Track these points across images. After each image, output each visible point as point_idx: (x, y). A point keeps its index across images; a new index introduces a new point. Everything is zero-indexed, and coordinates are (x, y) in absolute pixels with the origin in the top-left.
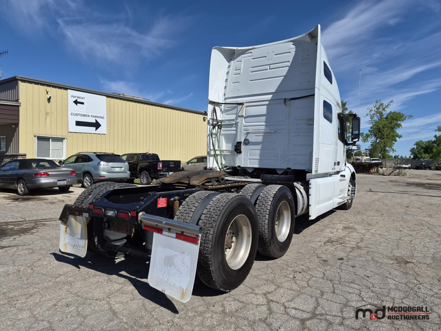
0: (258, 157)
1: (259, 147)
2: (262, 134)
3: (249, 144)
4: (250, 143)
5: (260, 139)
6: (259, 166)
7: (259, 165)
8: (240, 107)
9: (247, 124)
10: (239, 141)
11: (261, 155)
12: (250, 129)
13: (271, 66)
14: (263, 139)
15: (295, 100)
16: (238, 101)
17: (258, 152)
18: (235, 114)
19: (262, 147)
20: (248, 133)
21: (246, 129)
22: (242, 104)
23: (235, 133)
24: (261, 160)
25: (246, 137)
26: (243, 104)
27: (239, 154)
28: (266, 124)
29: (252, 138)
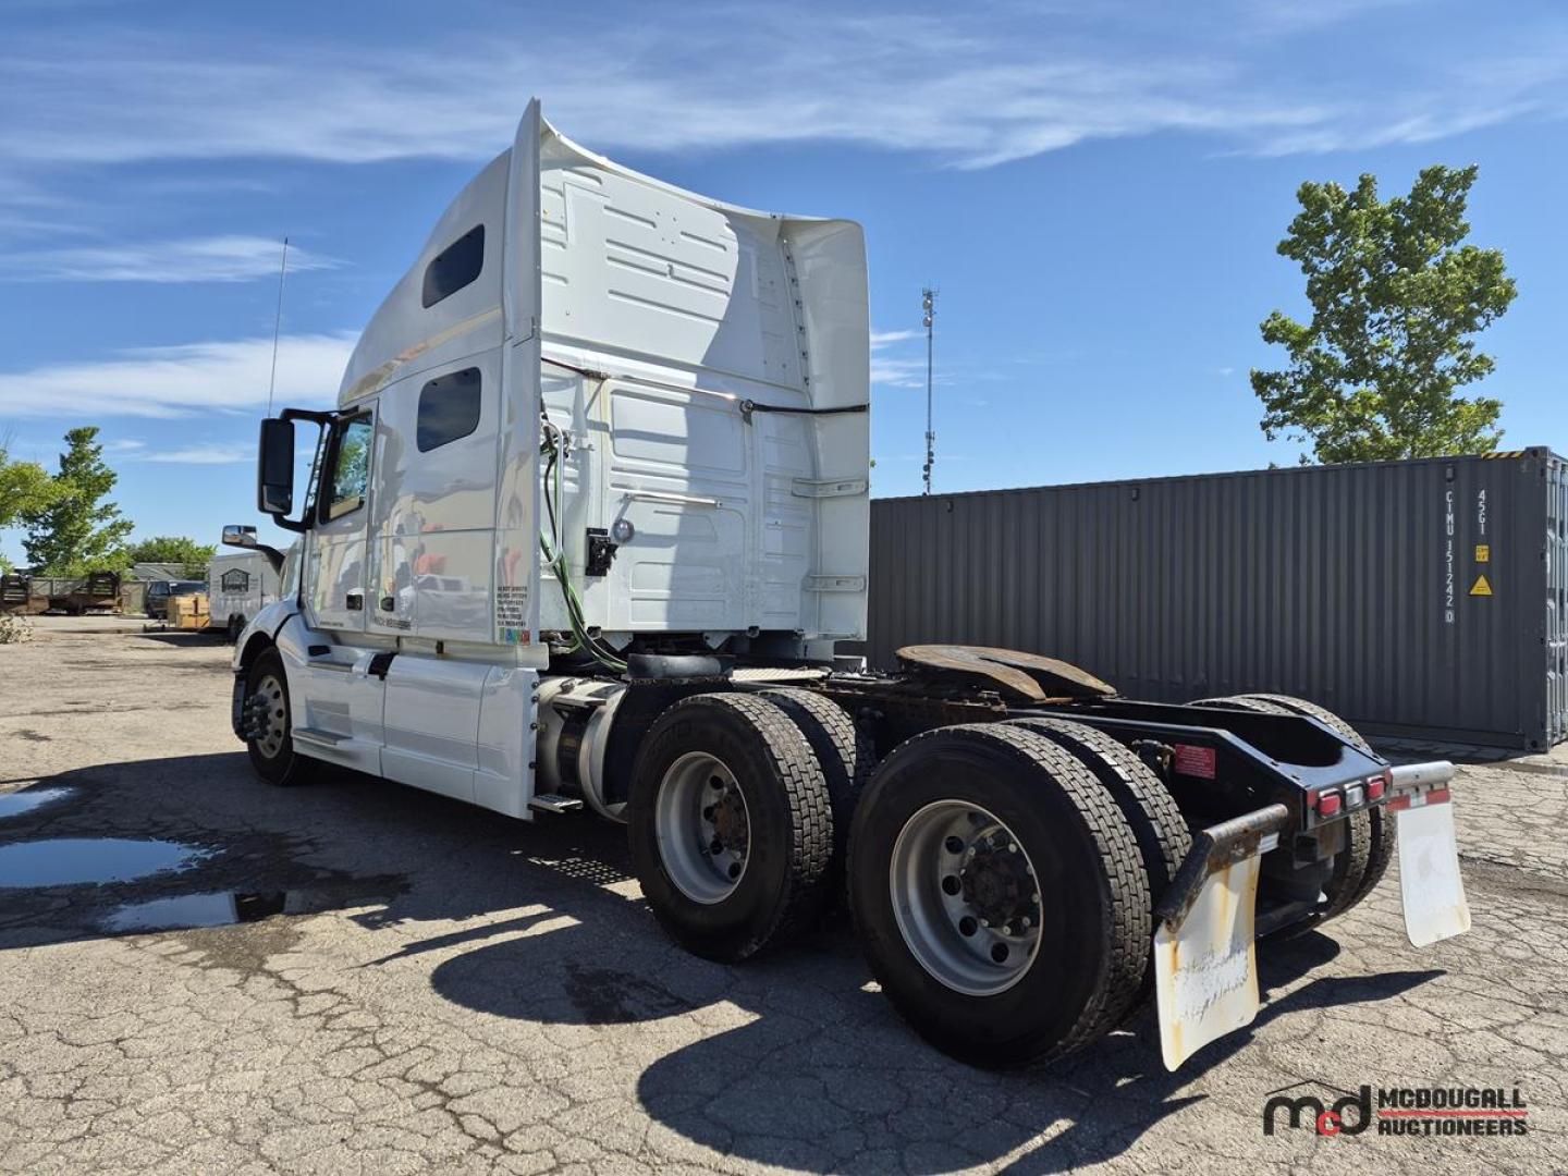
0: (665, 593)
1: (669, 554)
2: (679, 509)
3: (632, 542)
4: (635, 537)
5: (670, 525)
6: (668, 626)
7: (668, 619)
8: (589, 386)
9: (623, 462)
10: (593, 525)
11: (676, 584)
12: (638, 485)
13: (675, 266)
14: (682, 525)
15: (763, 413)
16: (576, 359)
17: (665, 573)
18: (567, 410)
19: (678, 555)
20: (628, 499)
21: (625, 483)
22: (599, 377)
23: (574, 491)
24: (673, 602)
25: (623, 511)
26: (604, 379)
27: (598, 578)
28: (691, 473)
29: (644, 519)
